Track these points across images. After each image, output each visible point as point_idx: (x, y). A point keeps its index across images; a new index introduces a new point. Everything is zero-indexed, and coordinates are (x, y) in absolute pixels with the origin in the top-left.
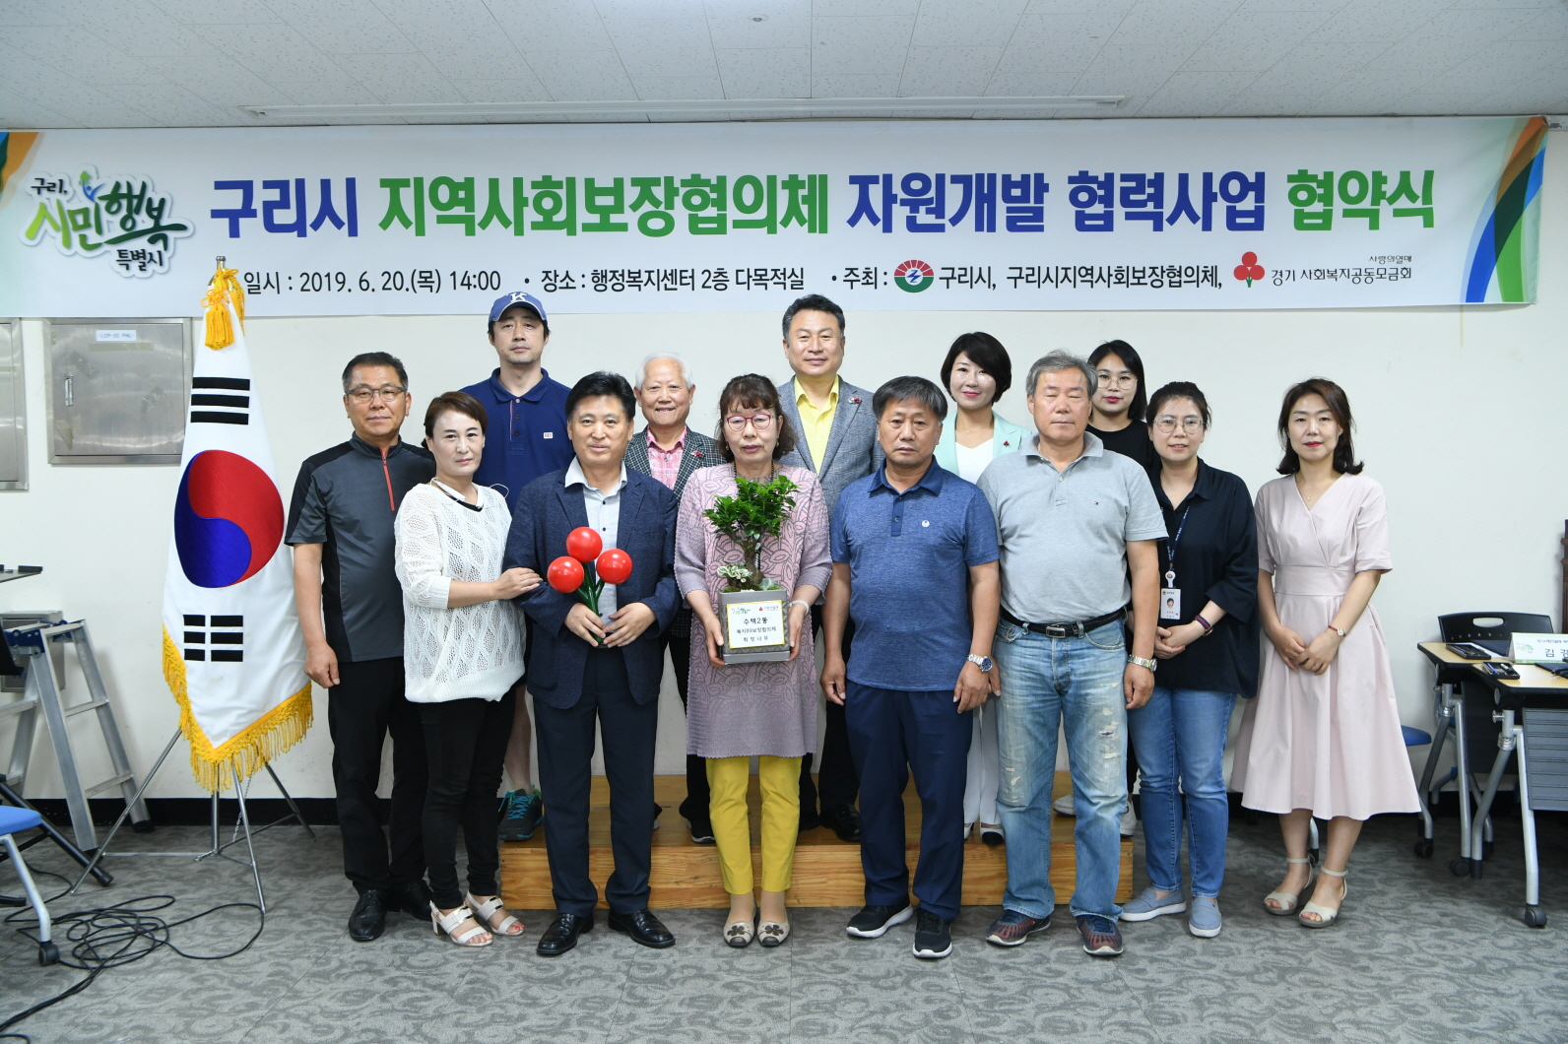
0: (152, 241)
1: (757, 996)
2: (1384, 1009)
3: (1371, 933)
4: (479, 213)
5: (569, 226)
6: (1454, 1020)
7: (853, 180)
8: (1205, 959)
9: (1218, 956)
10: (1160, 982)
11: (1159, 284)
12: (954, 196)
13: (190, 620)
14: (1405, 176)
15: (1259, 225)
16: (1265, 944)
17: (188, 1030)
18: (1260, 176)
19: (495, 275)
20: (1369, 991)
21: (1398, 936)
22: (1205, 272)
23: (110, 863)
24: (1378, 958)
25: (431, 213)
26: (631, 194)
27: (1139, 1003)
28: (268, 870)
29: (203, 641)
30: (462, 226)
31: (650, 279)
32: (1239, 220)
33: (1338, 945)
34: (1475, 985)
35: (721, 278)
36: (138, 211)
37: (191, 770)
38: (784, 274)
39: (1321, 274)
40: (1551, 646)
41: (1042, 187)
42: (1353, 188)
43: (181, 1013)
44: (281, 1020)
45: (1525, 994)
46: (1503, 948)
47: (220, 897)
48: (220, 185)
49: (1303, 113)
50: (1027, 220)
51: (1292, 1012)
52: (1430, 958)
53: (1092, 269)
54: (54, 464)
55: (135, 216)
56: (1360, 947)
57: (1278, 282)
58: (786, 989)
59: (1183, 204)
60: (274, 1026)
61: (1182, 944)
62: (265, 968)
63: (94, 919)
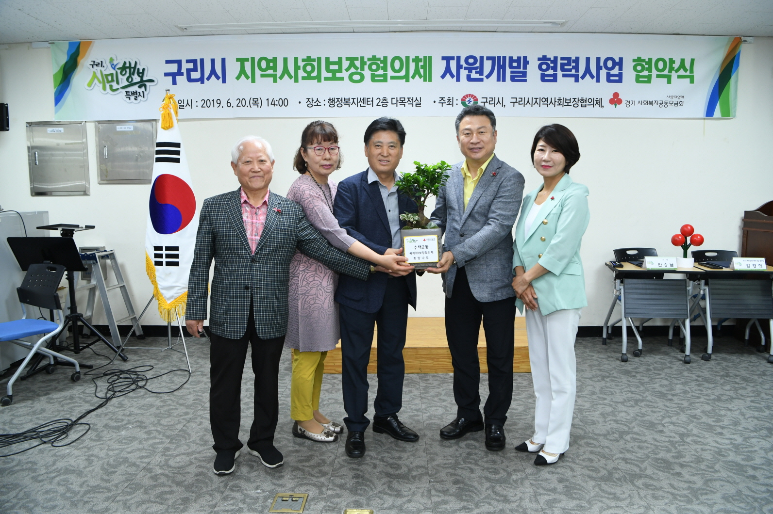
0: (140, 87)
1: (407, 412)
2: (683, 417)
3: (670, 384)
4: (279, 73)
5: (318, 78)
6: (714, 421)
7: (443, 58)
8: (601, 396)
9: (606, 395)
10: (584, 406)
11: (576, 105)
12: (488, 65)
13: (157, 248)
14: (683, 61)
15: (620, 81)
16: (626, 389)
17: (159, 423)
18: (621, 59)
19: (286, 101)
20: (674, 409)
21: (681, 386)
22: (597, 101)
23: (127, 352)
24: (675, 395)
25: (258, 73)
26: (345, 64)
27: (577, 415)
28: (192, 356)
29: (162, 258)
30: (272, 79)
31: (353, 102)
32: (612, 78)
33: (657, 390)
34: (719, 406)
35: (385, 101)
36: (133, 74)
37: (159, 313)
38: (413, 100)
39: (646, 103)
40: (749, 263)
41: (526, 62)
42: (661, 65)
43: (156, 415)
44: (199, 420)
45: (740, 410)
46: (726, 390)
47: (173, 366)
48: (168, 62)
49: (639, 32)
50: (520, 76)
51: (644, 419)
52: (697, 395)
53: (547, 99)
54: (100, 184)
55: (132, 76)
56: (667, 390)
57: (628, 106)
58: (420, 409)
59: (588, 71)
60: (196, 422)
61: (591, 389)
62: (191, 397)
63: (121, 374)
